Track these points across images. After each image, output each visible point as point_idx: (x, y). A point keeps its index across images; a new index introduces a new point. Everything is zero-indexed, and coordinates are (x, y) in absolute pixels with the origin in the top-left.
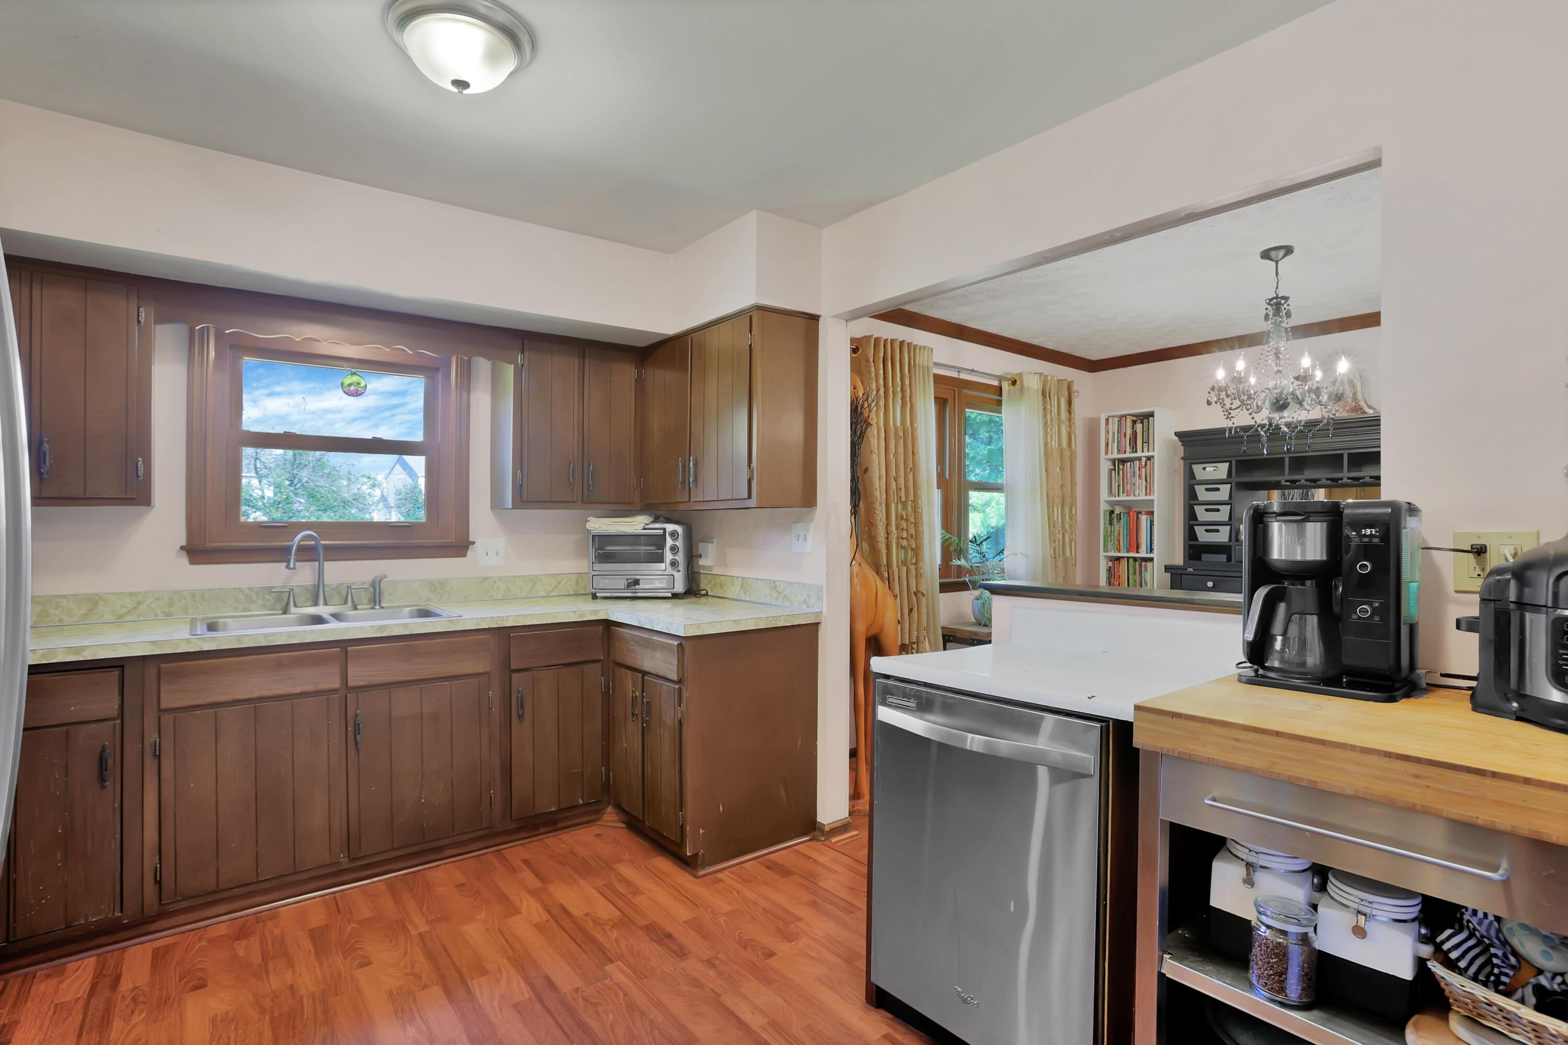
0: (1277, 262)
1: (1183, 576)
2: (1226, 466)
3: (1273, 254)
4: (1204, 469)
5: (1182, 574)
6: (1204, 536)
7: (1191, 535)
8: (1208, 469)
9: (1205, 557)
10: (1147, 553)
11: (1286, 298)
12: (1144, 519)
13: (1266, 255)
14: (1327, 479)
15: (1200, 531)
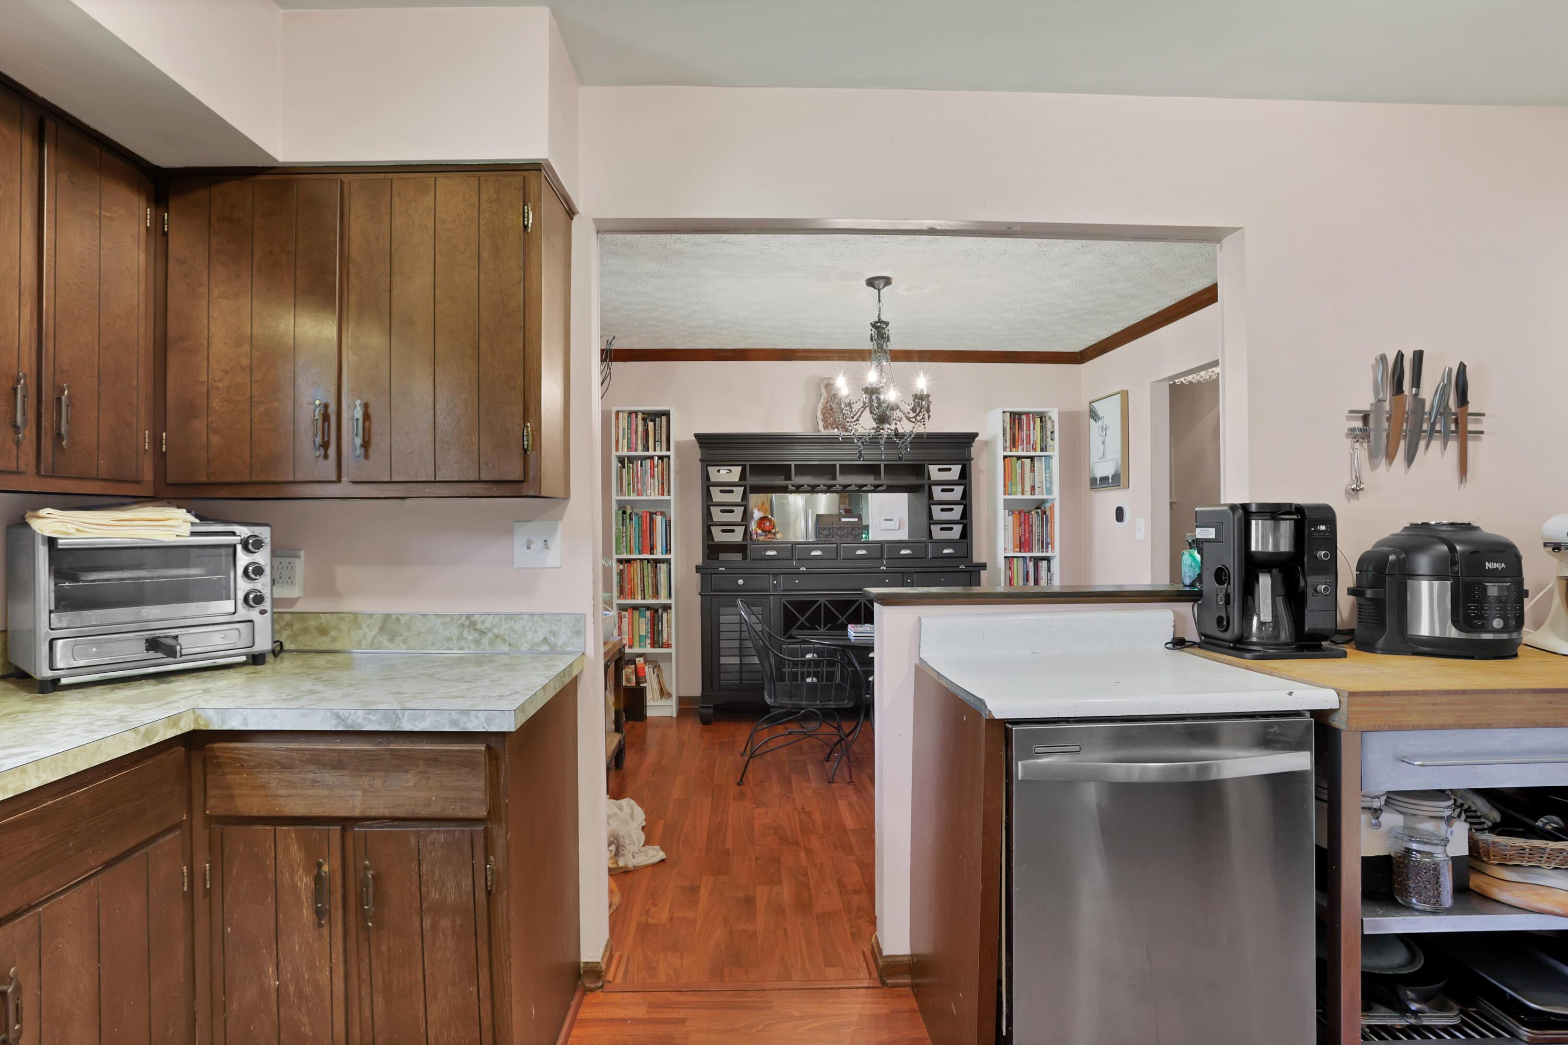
0: (879, 290)
1: (713, 575)
2: (737, 470)
3: (876, 282)
4: (719, 471)
5: (711, 574)
6: (719, 536)
7: (708, 534)
8: (721, 472)
9: (723, 556)
10: (662, 554)
11: (887, 324)
12: (659, 519)
13: (871, 282)
14: (824, 486)
15: (716, 531)
